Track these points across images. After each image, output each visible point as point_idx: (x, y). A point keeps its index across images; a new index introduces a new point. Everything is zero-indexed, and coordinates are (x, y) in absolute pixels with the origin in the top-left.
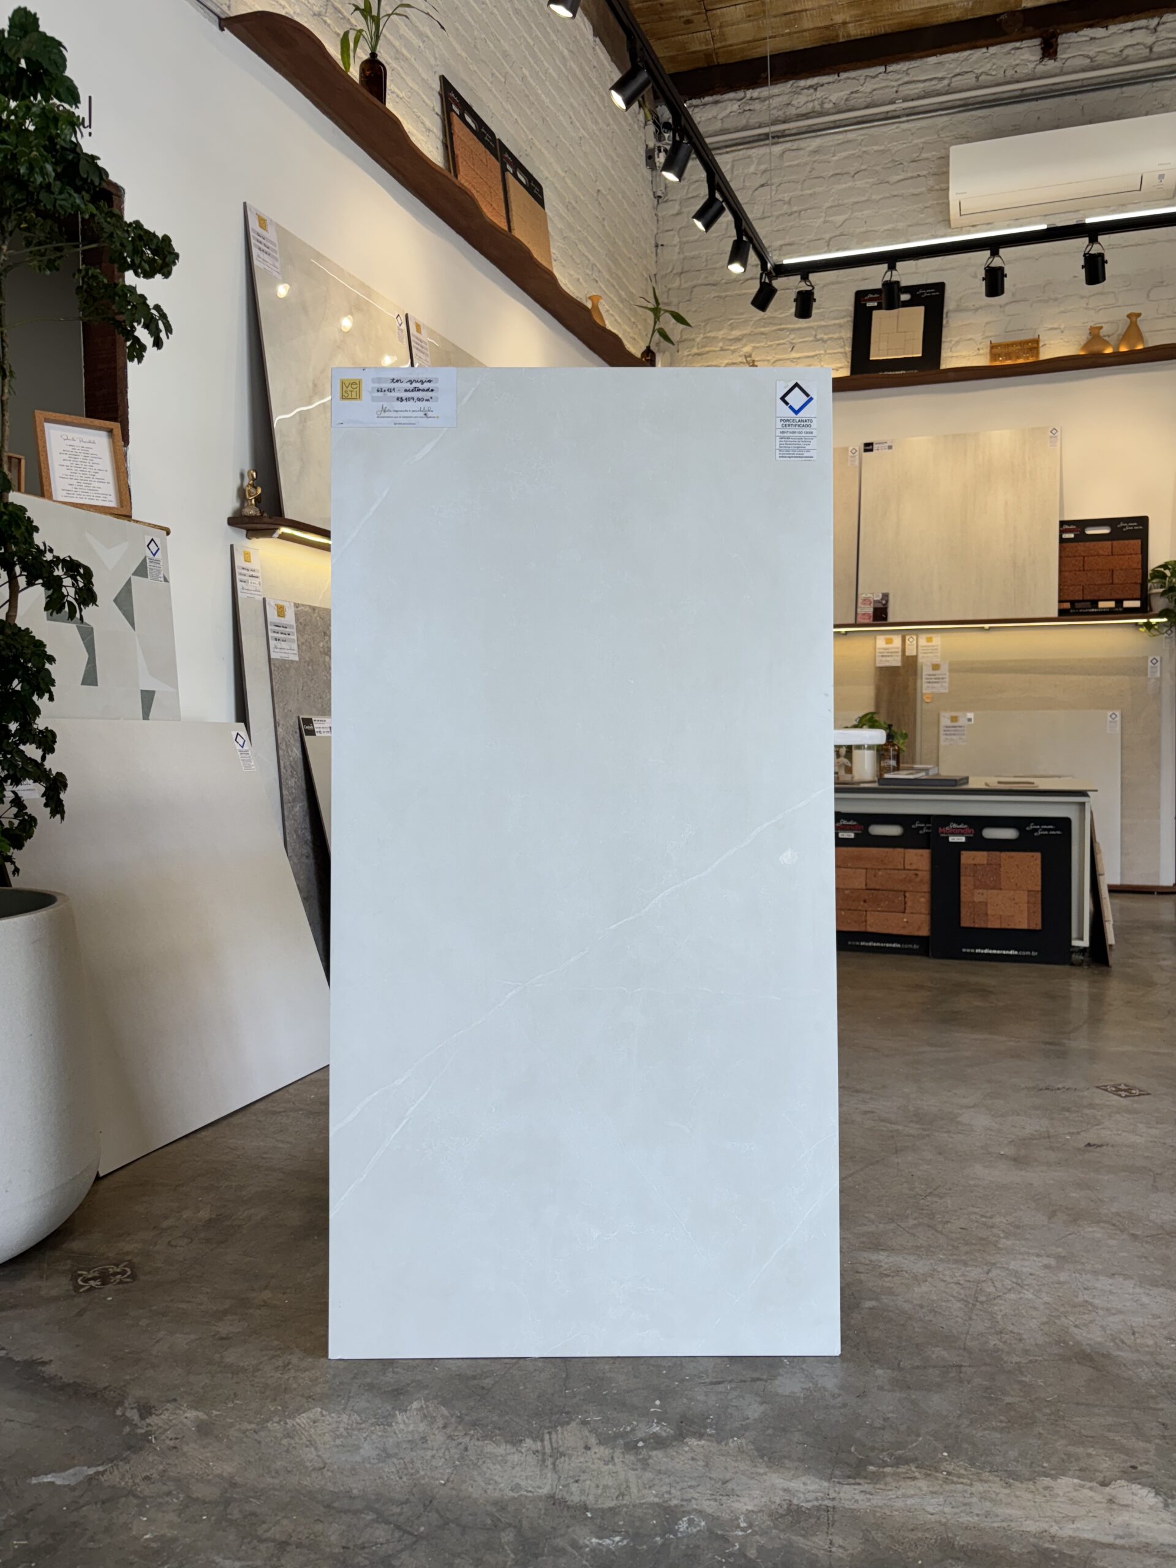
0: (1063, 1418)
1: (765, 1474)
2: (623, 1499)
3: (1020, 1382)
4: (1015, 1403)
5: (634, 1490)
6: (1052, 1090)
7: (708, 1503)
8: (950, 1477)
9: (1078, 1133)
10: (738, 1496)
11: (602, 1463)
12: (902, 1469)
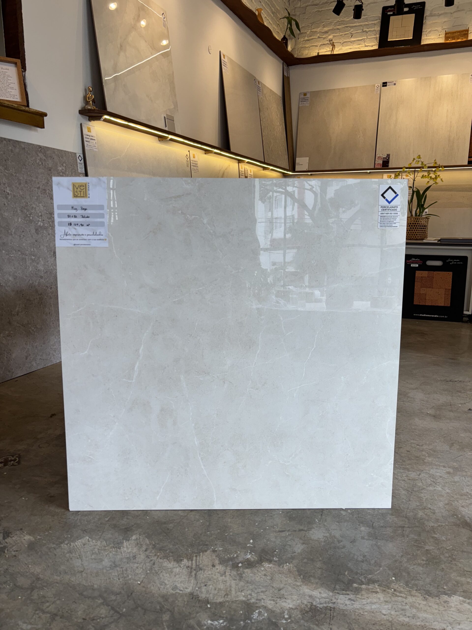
0: (454, 559)
1: (301, 586)
2: (227, 598)
3: (433, 537)
4: (430, 550)
5: (233, 592)
6: (453, 382)
7: (269, 602)
8: (395, 593)
9: (465, 403)
10: (285, 598)
11: (219, 575)
12: (371, 587)
